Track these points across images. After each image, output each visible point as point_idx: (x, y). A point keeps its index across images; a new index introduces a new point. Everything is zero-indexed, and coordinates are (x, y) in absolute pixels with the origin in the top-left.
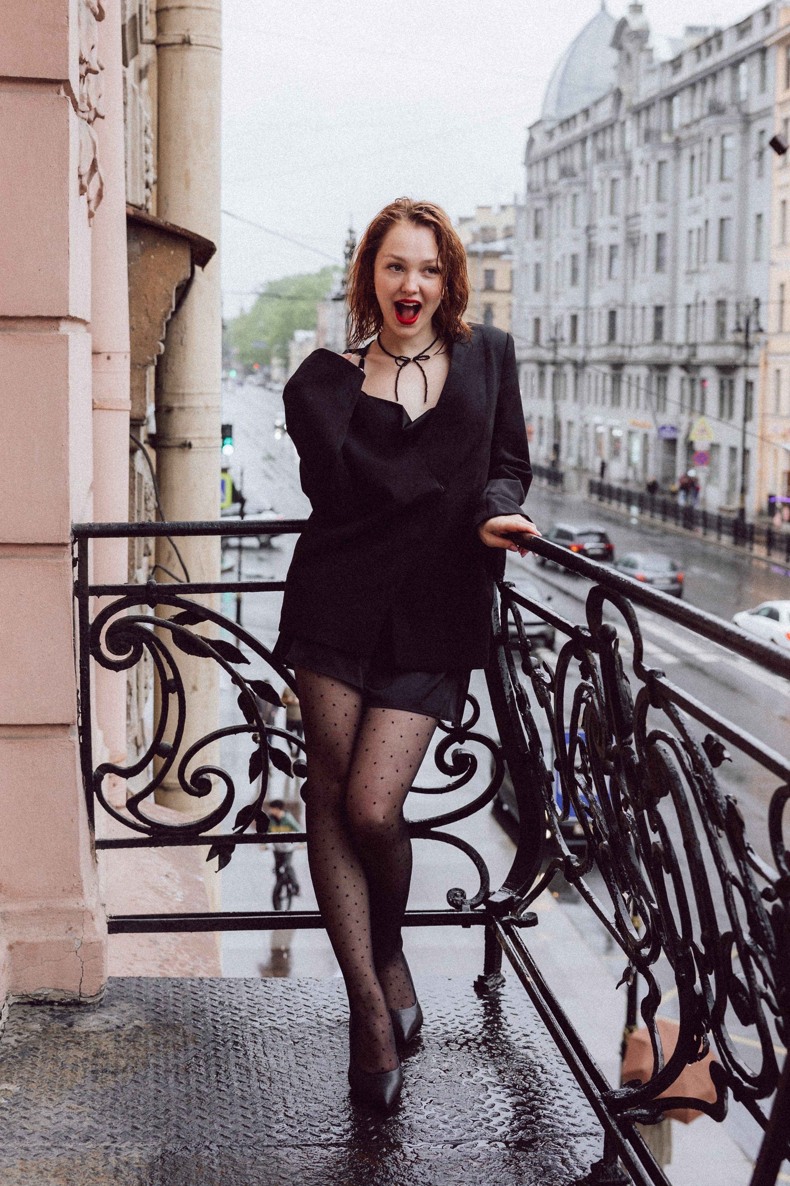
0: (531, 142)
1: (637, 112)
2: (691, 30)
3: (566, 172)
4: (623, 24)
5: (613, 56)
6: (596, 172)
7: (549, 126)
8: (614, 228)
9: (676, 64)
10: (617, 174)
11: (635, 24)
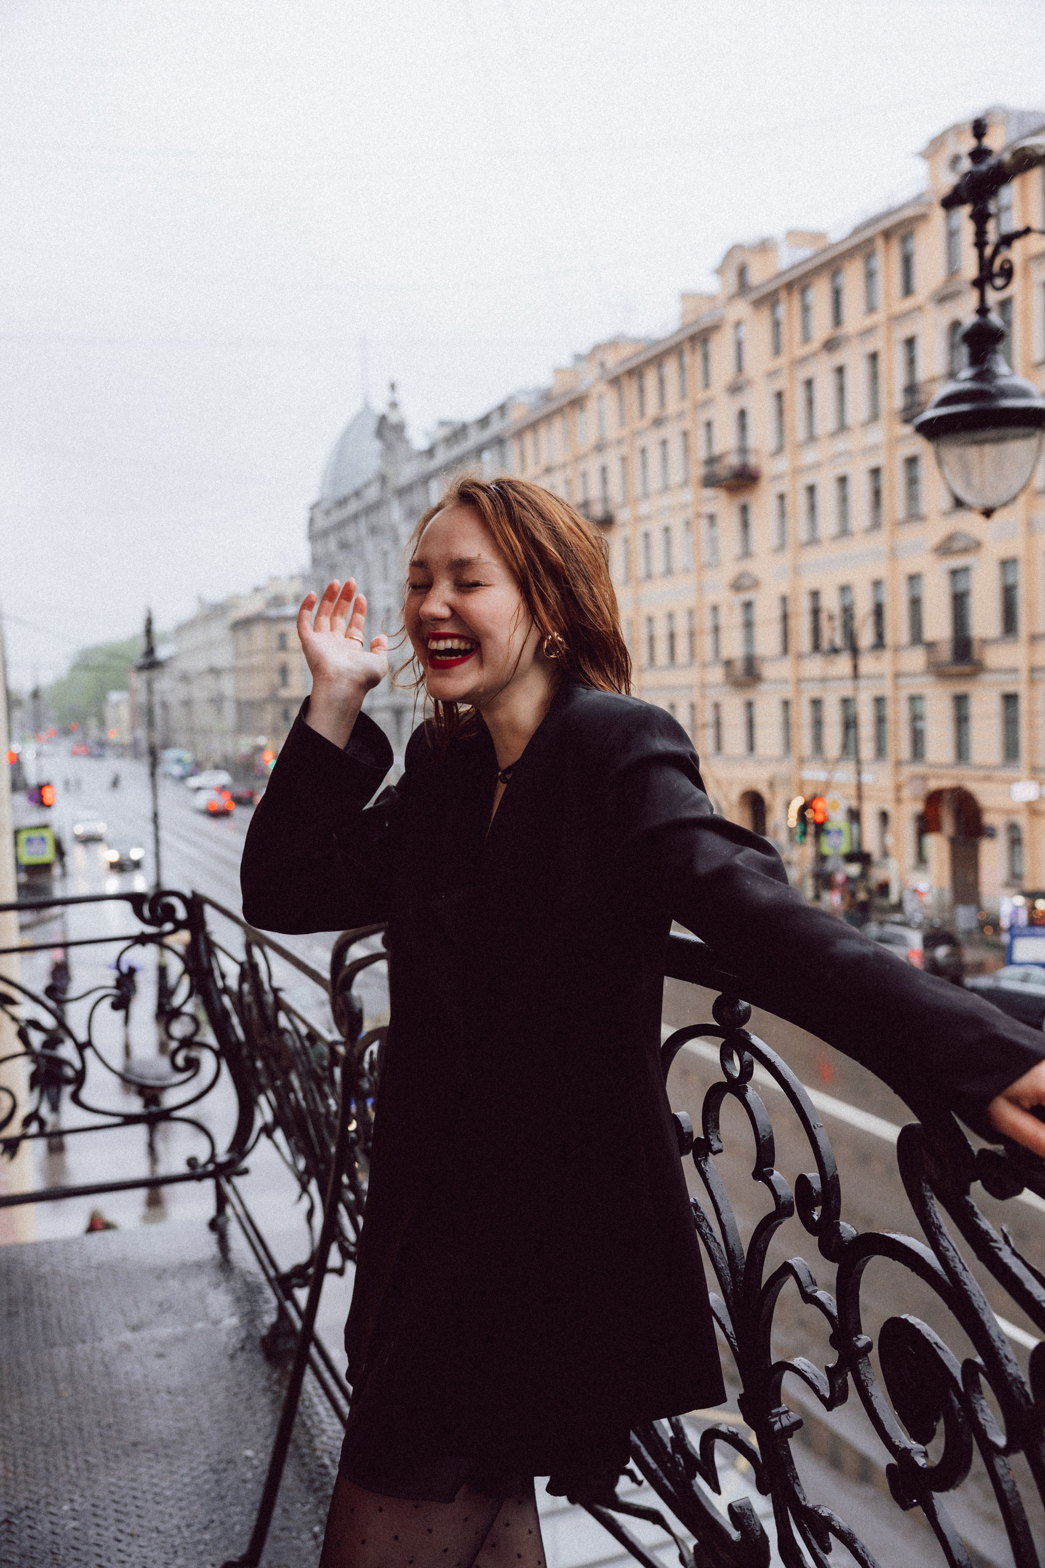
0: (312, 521)
1: (402, 492)
2: (442, 424)
3: (344, 546)
4: (383, 419)
5: (376, 446)
6: (369, 546)
7: (326, 505)
8: (387, 594)
9: (430, 452)
10: (387, 546)
11: (393, 418)
